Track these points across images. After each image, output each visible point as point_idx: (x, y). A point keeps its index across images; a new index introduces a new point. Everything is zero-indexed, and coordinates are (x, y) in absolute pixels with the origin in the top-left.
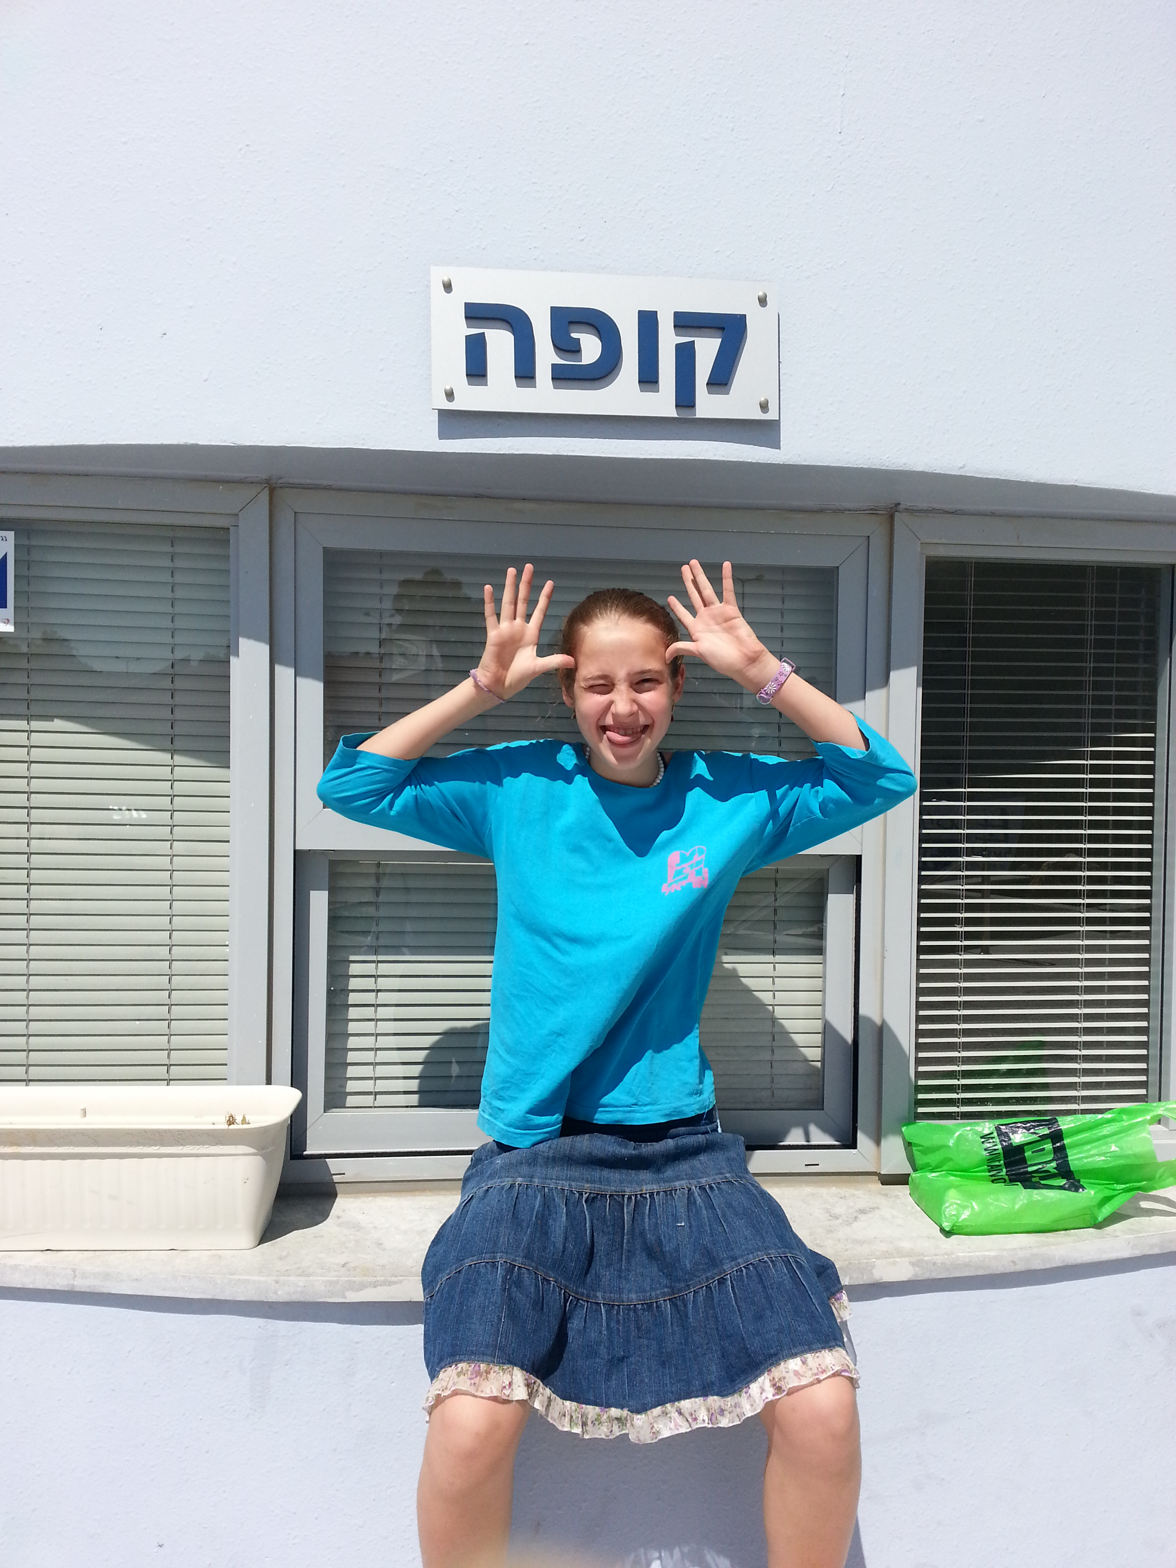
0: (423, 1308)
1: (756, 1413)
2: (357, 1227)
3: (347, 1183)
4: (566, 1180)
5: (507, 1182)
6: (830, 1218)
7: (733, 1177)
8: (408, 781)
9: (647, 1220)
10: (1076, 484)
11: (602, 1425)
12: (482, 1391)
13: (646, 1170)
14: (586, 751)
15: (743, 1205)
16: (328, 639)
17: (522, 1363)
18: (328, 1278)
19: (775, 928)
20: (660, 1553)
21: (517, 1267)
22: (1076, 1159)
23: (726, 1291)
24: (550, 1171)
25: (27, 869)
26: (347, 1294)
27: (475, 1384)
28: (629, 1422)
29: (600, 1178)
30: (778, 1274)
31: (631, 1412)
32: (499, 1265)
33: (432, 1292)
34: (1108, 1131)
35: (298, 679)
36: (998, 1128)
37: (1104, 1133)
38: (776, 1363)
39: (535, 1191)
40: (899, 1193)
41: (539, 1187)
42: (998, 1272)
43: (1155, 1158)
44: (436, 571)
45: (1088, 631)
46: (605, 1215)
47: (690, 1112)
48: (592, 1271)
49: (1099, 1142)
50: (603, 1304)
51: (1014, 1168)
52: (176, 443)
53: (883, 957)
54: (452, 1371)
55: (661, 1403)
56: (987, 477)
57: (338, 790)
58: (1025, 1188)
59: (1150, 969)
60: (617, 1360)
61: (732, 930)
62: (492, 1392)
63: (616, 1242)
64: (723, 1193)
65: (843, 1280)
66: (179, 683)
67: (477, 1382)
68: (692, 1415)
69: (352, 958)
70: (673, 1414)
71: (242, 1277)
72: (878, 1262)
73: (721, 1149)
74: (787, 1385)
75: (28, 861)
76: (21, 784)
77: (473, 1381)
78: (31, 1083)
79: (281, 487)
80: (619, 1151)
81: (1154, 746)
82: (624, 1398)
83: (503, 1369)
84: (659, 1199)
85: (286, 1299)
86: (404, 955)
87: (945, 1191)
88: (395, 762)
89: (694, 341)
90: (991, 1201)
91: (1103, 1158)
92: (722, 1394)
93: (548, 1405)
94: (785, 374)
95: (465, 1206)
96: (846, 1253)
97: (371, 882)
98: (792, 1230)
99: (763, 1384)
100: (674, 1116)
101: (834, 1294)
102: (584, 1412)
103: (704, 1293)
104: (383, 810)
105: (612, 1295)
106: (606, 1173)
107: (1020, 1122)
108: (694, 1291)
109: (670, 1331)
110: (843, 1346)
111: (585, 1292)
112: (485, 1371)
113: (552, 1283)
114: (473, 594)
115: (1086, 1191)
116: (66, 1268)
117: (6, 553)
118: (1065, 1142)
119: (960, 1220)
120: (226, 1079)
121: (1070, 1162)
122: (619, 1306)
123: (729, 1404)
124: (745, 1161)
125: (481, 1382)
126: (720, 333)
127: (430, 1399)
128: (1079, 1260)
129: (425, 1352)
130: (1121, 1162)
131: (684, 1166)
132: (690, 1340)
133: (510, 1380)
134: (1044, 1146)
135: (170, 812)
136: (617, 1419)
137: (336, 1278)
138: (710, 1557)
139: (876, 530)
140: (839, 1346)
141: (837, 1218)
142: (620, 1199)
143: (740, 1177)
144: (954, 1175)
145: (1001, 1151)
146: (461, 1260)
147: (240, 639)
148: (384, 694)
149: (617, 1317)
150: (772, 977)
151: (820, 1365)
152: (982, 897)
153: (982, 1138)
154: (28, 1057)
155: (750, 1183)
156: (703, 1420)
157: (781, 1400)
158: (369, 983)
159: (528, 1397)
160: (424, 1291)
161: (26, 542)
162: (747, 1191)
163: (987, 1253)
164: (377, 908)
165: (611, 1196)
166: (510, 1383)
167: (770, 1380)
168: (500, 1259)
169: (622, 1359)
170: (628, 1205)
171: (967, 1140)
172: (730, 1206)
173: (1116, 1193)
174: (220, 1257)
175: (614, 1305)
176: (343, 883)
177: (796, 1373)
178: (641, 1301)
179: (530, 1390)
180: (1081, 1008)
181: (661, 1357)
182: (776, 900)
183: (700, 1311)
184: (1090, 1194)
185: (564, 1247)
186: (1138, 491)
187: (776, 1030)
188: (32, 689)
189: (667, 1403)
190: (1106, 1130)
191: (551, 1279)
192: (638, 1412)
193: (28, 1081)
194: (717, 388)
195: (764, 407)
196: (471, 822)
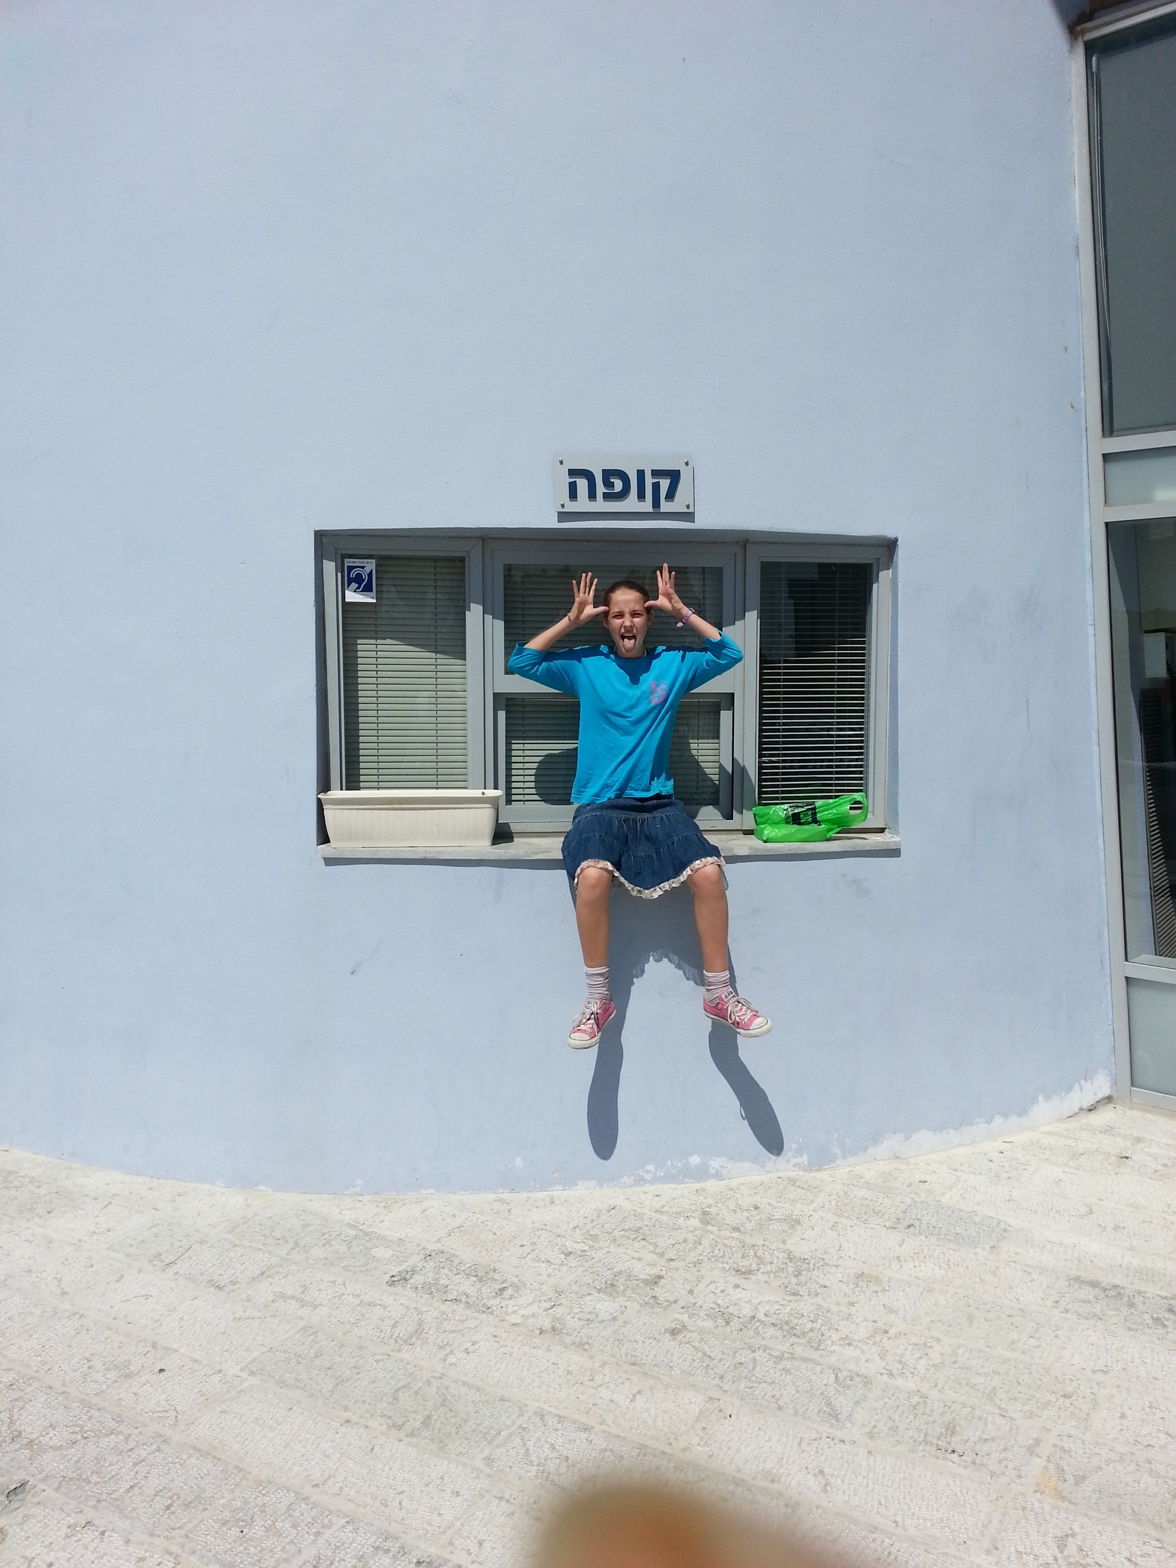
1: (685, 880)
3: (518, 833)
5: (593, 814)
7: (678, 812)
8: (544, 660)
9: (646, 827)
11: (634, 891)
13: (646, 812)
15: (681, 820)
16: (504, 603)
19: (699, 728)
21: (602, 836)
22: (820, 816)
23: (674, 845)
26: (532, 856)
29: (628, 813)
31: (644, 889)
32: (597, 835)
38: (692, 864)
39: (605, 818)
40: (751, 837)
41: (606, 816)
46: (631, 825)
48: (627, 844)
49: (831, 809)
51: (795, 820)
52: (454, 527)
53: (744, 738)
55: (653, 886)
56: (781, 531)
57: (511, 665)
58: (798, 827)
62: (601, 867)
63: (635, 836)
64: (674, 816)
68: (663, 887)
69: (513, 742)
70: (658, 889)
71: (488, 853)
73: (676, 805)
74: (696, 869)
79: (486, 539)
80: (636, 806)
81: (865, 644)
82: (641, 884)
84: (651, 821)
85: (509, 858)
88: (539, 652)
89: (659, 482)
90: (784, 831)
91: (830, 815)
92: (674, 878)
94: (696, 492)
95: (578, 823)
97: (521, 708)
99: (687, 871)
103: (667, 848)
104: (534, 672)
105: (635, 853)
106: (631, 813)
108: (663, 848)
109: (656, 862)
115: (822, 826)
118: (817, 809)
119: (771, 837)
121: (818, 817)
123: (676, 880)
126: (670, 477)
128: (817, 851)
131: (661, 811)
132: (663, 864)
134: (808, 813)
136: (639, 891)
137: (527, 851)
139: (738, 550)
140: (714, 856)
142: (636, 821)
143: (681, 812)
145: (791, 815)
147: (471, 604)
149: (637, 861)
150: (697, 749)
151: (708, 861)
153: (784, 810)
156: (667, 887)
157: (694, 874)
160: (562, 855)
162: (683, 816)
163: (779, 847)
164: (524, 720)
165: (633, 819)
167: (690, 869)
168: (597, 833)
169: (639, 874)
170: (639, 823)
171: (778, 812)
172: (677, 820)
173: (834, 829)
174: (479, 846)
175: (636, 856)
176: (514, 708)
177: (699, 865)
178: (645, 854)
181: (653, 873)
183: (666, 854)
184: (824, 829)
185: (618, 833)
187: (699, 766)
188: (378, 626)
189: (656, 886)
191: (615, 841)
192: (646, 889)
194: (669, 500)
195: (688, 507)
196: (569, 678)
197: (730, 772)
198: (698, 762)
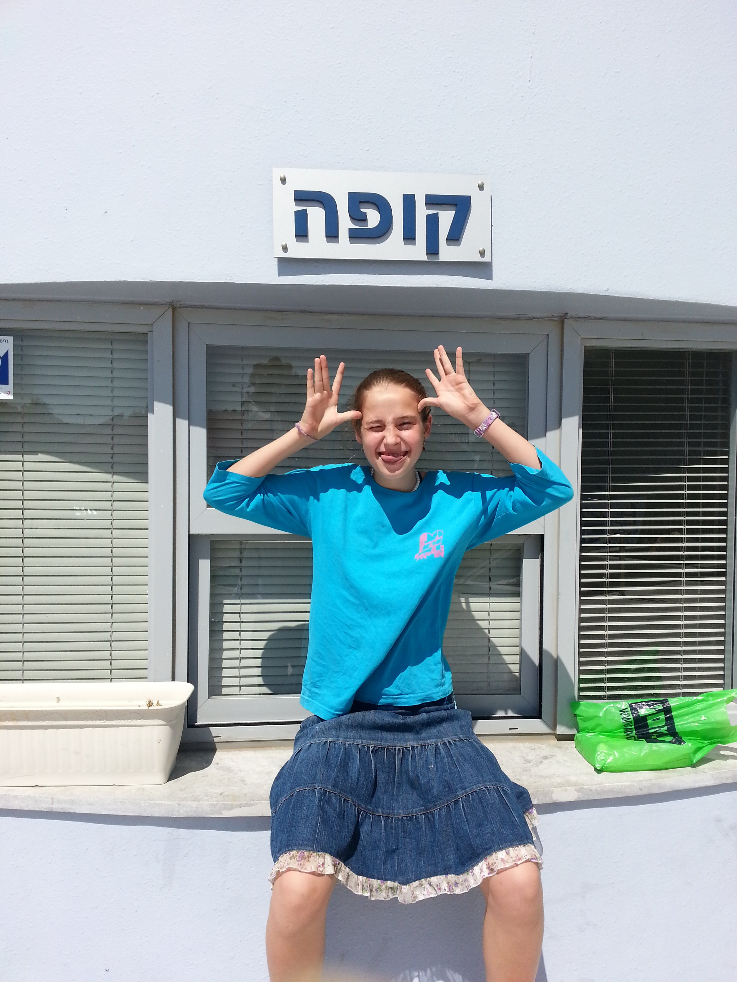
0: (270, 820)
1: (477, 885)
2: (228, 770)
3: (223, 742)
4: (359, 739)
5: (323, 740)
6: (525, 762)
7: (464, 737)
8: (259, 490)
9: (410, 764)
10: (678, 300)
11: (382, 892)
12: (305, 869)
13: (410, 732)
14: (371, 471)
15: (470, 754)
16: (209, 402)
17: (331, 851)
18: (211, 802)
19: (490, 580)
20: (419, 973)
21: (328, 792)
22: (680, 724)
23: (459, 808)
24: (349, 733)
25: (22, 547)
26: (223, 812)
27: (301, 864)
28: (399, 890)
29: (381, 738)
30: (492, 798)
31: (400, 884)
32: (317, 790)
33: (276, 809)
34: (700, 707)
35: (190, 427)
36: (630, 706)
37: (697, 709)
38: (490, 854)
39: (340, 746)
40: (569, 746)
41: (342, 743)
42: (631, 795)
43: (729, 724)
44: (277, 359)
45: (686, 392)
46: (384, 761)
47: (437, 698)
48: (376, 796)
49: (694, 714)
50: (382, 816)
51: (640, 731)
52: (114, 280)
53: (558, 599)
54: (287, 856)
55: (418, 878)
56: (623, 296)
57: (215, 495)
58: (647, 743)
59: (725, 604)
60: (391, 851)
61: (463, 581)
62: (311, 869)
63: (391, 777)
64: (457, 747)
65: (533, 801)
66: (116, 431)
67: (302, 863)
68: (437, 886)
69: (225, 601)
70: (426, 886)
71: (157, 802)
72: (555, 790)
73: (457, 719)
74: (497, 867)
75: (22, 543)
76: (18, 495)
77: (299, 863)
78: (25, 681)
79: (179, 307)
80: (393, 721)
81: (728, 464)
82: (395, 875)
83: (319, 854)
84: (418, 751)
85: (185, 815)
86: (258, 599)
87: (597, 745)
88: (250, 479)
89: (438, 213)
90: (626, 751)
91: (697, 724)
92: (457, 873)
93: (348, 878)
94: (495, 233)
95: (296, 756)
96: (535, 784)
97: (237, 554)
98: (501, 770)
99: (482, 867)
100: (426, 700)
101: (528, 810)
102: (371, 883)
103: (445, 809)
104: (243, 508)
105: (388, 811)
106: (384, 734)
107: (645, 702)
108: (439, 808)
109: (424, 833)
110: (532, 842)
111: (371, 808)
112: (308, 856)
113: (350, 802)
114: (300, 373)
115: (685, 744)
116: (48, 797)
117: (8, 351)
118: (673, 714)
119: (607, 763)
120: (147, 678)
121: (676, 727)
122: (392, 817)
123: (461, 879)
124: (471, 727)
125: (305, 863)
126: (454, 207)
127: (273, 874)
128: (682, 788)
129: (271, 847)
130: (709, 727)
131: (434, 731)
132: (437, 839)
133: (323, 862)
134: (660, 717)
135: (111, 511)
136: (391, 888)
137: (216, 802)
138: (450, 974)
139: (552, 330)
140: (530, 843)
141: (529, 762)
142: (393, 751)
143: (468, 737)
144: (602, 735)
145: (632, 719)
146: (293, 788)
147: (154, 402)
148: (244, 436)
149: (391, 825)
150: (488, 611)
151: (517, 855)
152: (620, 560)
153: (620, 711)
154: (23, 665)
155: (475, 741)
156: (445, 889)
157: (493, 877)
158: (236, 617)
159: (334, 872)
160: (271, 809)
161: (21, 343)
162: (473, 746)
163: (624, 783)
164: (241, 570)
165: (387, 749)
166: (323, 864)
167: (486, 865)
168: (318, 787)
169: (394, 851)
170: (398, 754)
171: (611, 713)
172: (462, 755)
173: (704, 745)
174: (143, 789)
175: (389, 817)
176: (220, 555)
177: (503, 860)
178: (406, 814)
179: (336, 868)
180: (682, 629)
181: (418, 850)
182: (490, 563)
183: (443, 821)
184: (688, 746)
185: (358, 780)
186: (717, 304)
187: (490, 644)
188: (25, 435)
189: (422, 879)
190: (699, 707)
191: (349, 800)
192: (404, 884)
193: (23, 680)
194: (452, 242)
195: (482, 254)
196: (299, 515)
197: (537, 662)
198: (489, 638)
